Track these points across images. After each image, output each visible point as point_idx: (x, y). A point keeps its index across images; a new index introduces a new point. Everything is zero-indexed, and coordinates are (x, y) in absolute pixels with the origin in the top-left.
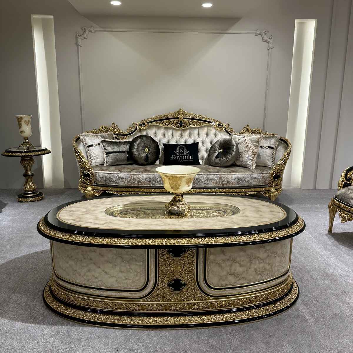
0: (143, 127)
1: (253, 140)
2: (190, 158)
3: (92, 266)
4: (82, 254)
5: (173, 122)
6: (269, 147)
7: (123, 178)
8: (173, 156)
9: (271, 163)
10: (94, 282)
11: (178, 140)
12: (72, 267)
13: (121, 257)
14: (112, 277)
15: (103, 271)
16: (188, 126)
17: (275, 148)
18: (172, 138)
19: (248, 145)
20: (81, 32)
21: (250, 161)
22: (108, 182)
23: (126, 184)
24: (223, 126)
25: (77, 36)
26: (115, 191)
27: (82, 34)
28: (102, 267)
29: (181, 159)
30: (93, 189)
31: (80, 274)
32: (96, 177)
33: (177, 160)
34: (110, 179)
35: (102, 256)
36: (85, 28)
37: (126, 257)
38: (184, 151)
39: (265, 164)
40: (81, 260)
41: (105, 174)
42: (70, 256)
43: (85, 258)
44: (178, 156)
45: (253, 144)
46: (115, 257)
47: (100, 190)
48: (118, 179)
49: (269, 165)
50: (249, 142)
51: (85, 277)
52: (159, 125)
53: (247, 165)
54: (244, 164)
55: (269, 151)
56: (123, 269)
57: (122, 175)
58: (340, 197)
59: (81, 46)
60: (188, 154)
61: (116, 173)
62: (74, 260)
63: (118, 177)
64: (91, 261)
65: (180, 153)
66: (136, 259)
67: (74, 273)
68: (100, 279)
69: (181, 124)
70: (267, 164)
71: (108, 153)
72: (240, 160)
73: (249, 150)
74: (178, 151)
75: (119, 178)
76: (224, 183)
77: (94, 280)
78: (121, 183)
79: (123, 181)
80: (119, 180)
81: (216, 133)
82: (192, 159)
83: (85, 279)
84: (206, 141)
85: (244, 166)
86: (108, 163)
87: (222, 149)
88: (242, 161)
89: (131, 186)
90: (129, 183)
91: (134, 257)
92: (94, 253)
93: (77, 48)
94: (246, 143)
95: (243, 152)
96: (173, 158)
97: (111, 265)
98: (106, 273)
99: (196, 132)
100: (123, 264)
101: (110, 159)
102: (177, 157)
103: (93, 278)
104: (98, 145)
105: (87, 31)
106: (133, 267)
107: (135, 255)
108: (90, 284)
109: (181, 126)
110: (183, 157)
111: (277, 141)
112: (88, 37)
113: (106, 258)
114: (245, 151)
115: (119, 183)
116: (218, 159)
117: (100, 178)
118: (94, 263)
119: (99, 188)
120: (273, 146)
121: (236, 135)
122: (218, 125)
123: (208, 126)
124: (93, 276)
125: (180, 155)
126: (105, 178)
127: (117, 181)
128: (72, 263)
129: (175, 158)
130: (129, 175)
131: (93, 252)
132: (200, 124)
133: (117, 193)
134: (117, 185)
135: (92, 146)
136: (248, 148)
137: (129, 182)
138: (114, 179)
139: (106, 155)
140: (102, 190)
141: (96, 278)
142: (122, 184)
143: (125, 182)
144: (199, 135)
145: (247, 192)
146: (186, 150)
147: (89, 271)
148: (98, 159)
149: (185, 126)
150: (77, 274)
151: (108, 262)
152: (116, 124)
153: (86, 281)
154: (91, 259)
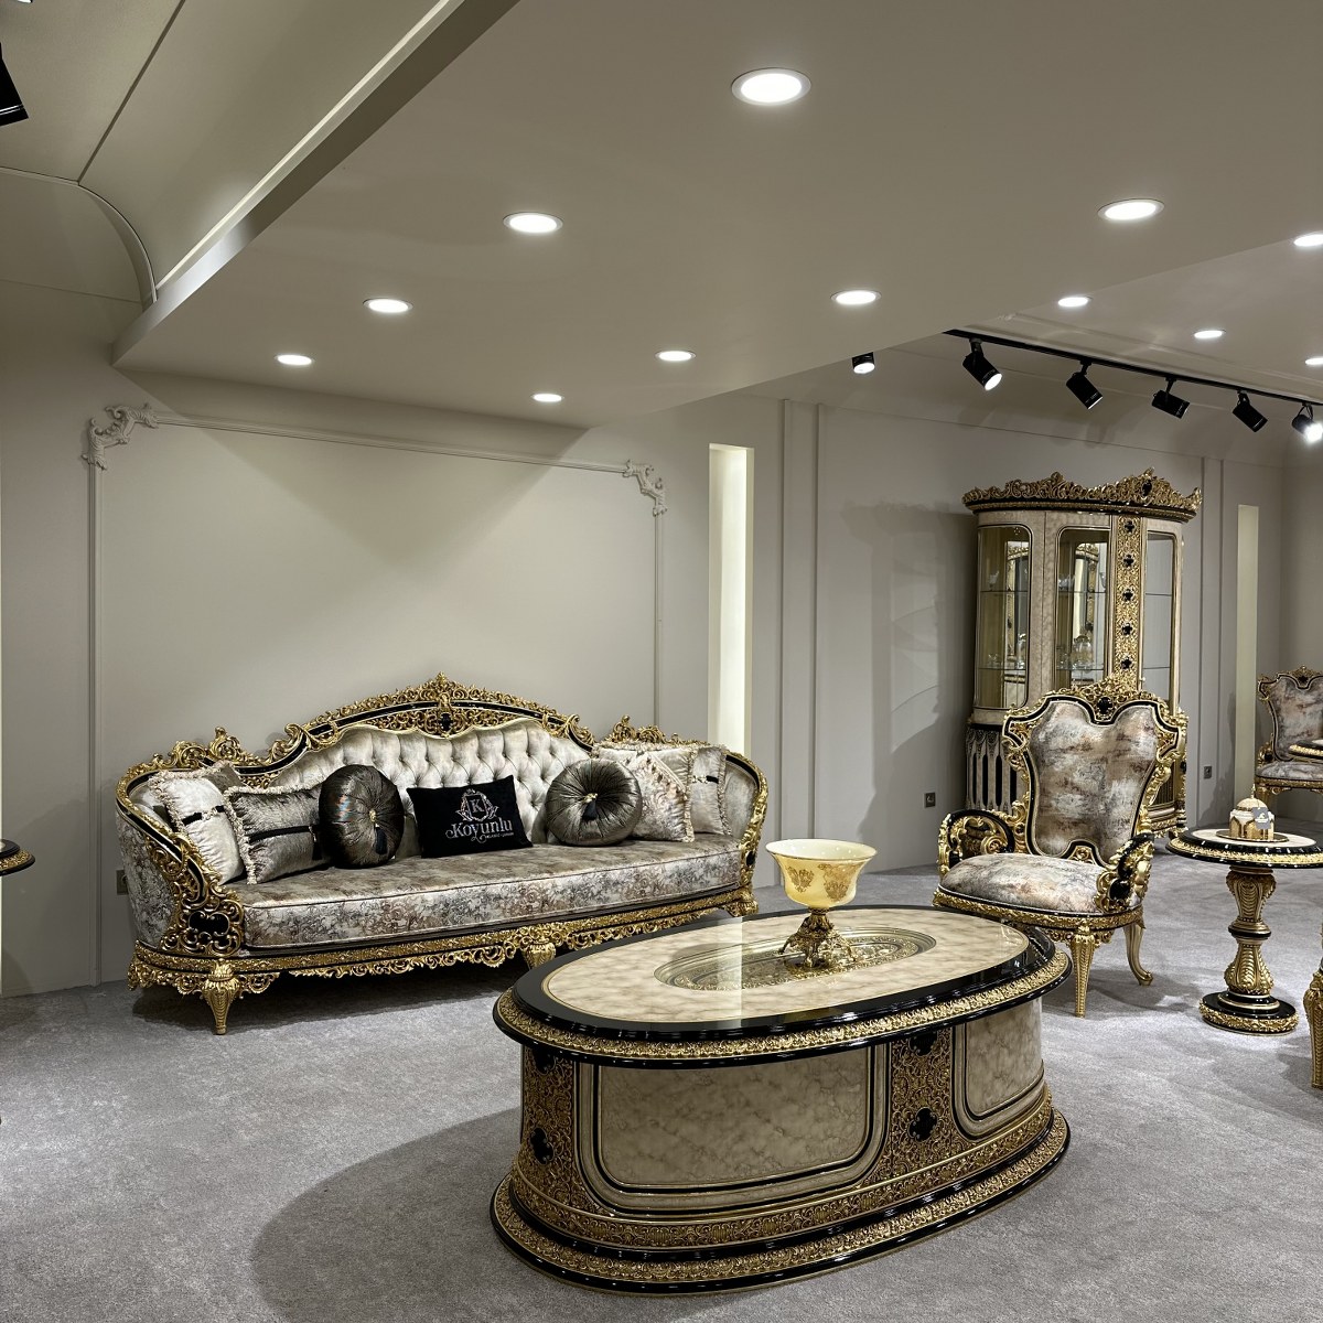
0: (327, 736)
1: (674, 762)
2: (505, 826)
3: (752, 1122)
4: (724, 1096)
5: (422, 716)
6: (710, 778)
7: (359, 915)
8: (454, 826)
9: (720, 822)
10: (752, 1167)
11: (449, 772)
12: (689, 1142)
13: (818, 1081)
14: (797, 1139)
15: (776, 1129)
16: (467, 727)
17: (721, 779)
18: (429, 768)
19: (660, 777)
20: (103, 421)
21: (676, 821)
22: (304, 935)
23: (369, 932)
24: (561, 723)
25: (94, 434)
26: (323, 966)
27: (111, 430)
28: (775, 1121)
29: (480, 833)
30: (236, 973)
31: (714, 1155)
32: (258, 923)
33: (467, 838)
34: (311, 924)
35: (776, 1086)
36: (125, 409)
37: (828, 1078)
38: (483, 808)
39: (706, 826)
40: (721, 1114)
41: (296, 910)
42: (685, 1111)
43: (731, 1106)
44: (470, 823)
45: (676, 773)
46: (805, 1083)
47: (266, 972)
48: (340, 921)
49: (717, 829)
50: (662, 768)
51: (729, 1160)
52: (377, 728)
53: (669, 832)
54: (662, 830)
55: (710, 788)
56: (822, 1110)
57: (355, 904)
58: (969, 888)
59: (103, 468)
60: (497, 813)
61: (331, 899)
62: (698, 1118)
63: (341, 913)
64: (748, 1109)
65: (474, 815)
66: (849, 1079)
67: (696, 1158)
68: (767, 1154)
69: (446, 723)
70: (711, 827)
71: (257, 838)
72: (646, 820)
73: (668, 790)
74: (466, 808)
75: (344, 916)
76: (648, 890)
77: (754, 1162)
78: (351, 931)
79: (358, 925)
80: (345, 924)
81: (554, 746)
82: (509, 832)
83: (728, 1166)
84: (530, 771)
85: (660, 837)
86: (264, 871)
87: (594, 792)
88: (655, 822)
89: (383, 939)
90: (380, 929)
91: (844, 1073)
92: (757, 1083)
93: (86, 472)
94: (654, 769)
95: (652, 797)
96: (458, 834)
97: (794, 1108)
98: (784, 1131)
99: (496, 744)
100: (822, 1099)
101: (267, 858)
102: (467, 829)
103: (751, 1156)
104: (216, 812)
105: (132, 420)
106: (842, 1101)
107: (846, 1069)
108: (743, 1175)
109: (447, 729)
110: (485, 827)
111: (722, 761)
112: (129, 439)
113: (784, 1092)
114: (658, 795)
115: (344, 934)
116: (594, 823)
117: (275, 925)
118: (756, 1114)
119: (263, 964)
120: (715, 775)
121: (611, 747)
122: (550, 720)
123: (527, 725)
124: (752, 1149)
125: (474, 822)
126: (291, 923)
127: (338, 928)
128: (690, 1129)
129: (461, 829)
130: (378, 901)
131: (754, 1081)
132: (501, 719)
133: (329, 972)
134: (337, 940)
135: (197, 816)
136: (665, 785)
137: (379, 926)
138: (327, 923)
139: (250, 843)
140: (278, 971)
141: (757, 1154)
142: (354, 935)
143: (364, 927)
144: (505, 754)
145: (696, 910)
146: (488, 802)
147: (741, 1138)
148: (225, 864)
149: (458, 729)
150: (704, 1159)
151: (791, 1100)
152: (230, 734)
153: (730, 1170)
154: (748, 1104)
